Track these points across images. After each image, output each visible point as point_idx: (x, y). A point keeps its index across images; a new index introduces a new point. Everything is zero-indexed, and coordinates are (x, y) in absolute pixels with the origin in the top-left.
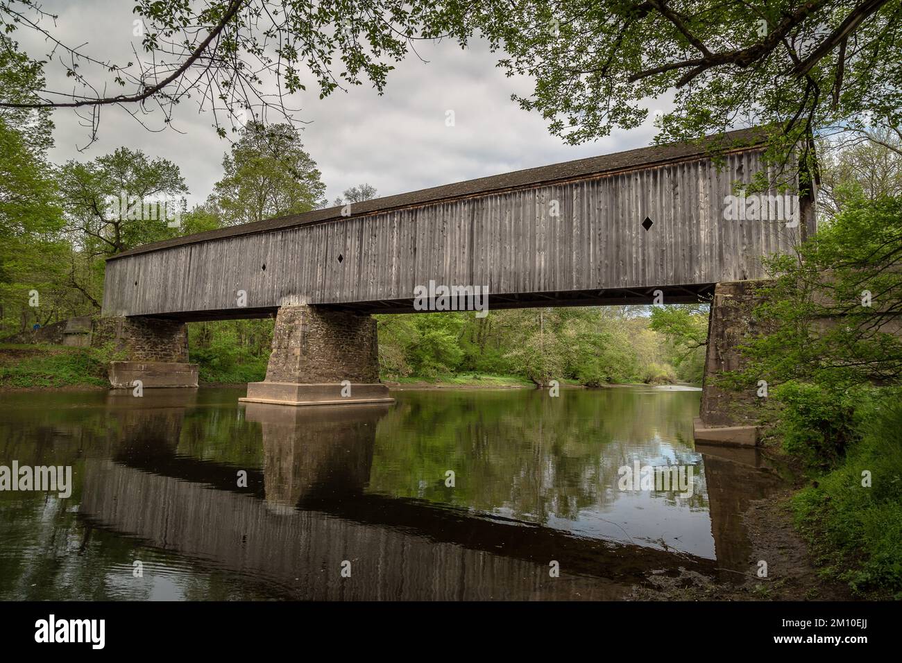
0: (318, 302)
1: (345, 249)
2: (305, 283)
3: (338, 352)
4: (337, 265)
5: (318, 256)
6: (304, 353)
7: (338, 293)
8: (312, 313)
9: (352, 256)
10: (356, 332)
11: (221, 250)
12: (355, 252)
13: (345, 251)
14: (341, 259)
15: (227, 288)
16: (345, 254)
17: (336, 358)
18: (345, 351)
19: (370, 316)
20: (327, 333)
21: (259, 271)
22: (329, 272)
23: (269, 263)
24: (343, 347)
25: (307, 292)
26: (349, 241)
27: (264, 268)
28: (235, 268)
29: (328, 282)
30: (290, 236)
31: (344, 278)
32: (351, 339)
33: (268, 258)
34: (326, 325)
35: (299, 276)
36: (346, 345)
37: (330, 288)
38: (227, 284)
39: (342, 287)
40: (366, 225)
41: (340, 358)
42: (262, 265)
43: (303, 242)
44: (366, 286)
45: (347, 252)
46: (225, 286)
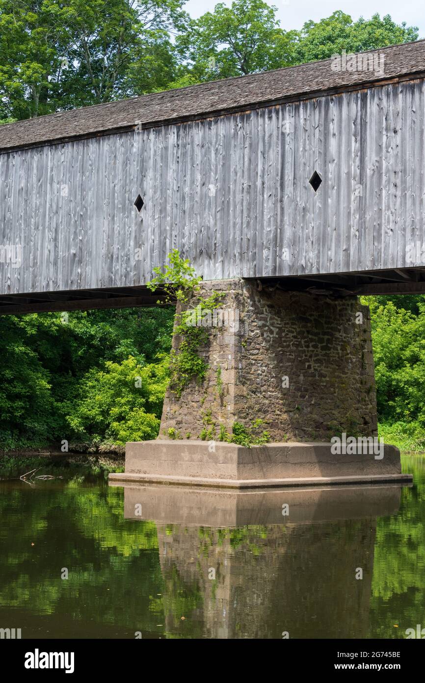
0: (266, 273)
1: (326, 158)
2: (234, 234)
3: (302, 378)
4: (306, 196)
5: (263, 177)
6: (242, 379)
7: (312, 255)
8: (251, 297)
9: (344, 176)
10: (332, 335)
11: (41, 169)
12: (349, 167)
13: (325, 163)
14: (316, 181)
15: (56, 246)
16: (326, 172)
17: (299, 389)
18: (313, 376)
19: (356, 299)
20: (281, 338)
21: (131, 210)
22: (288, 211)
23: (150, 192)
24: (309, 367)
25: (241, 254)
26: (333, 142)
27: (139, 204)
28: (72, 205)
29: (288, 233)
30: (197, 134)
31: (325, 221)
32: (323, 348)
33: (149, 184)
34: (278, 321)
35: (221, 218)
36: (317, 361)
37: (294, 242)
38: (56, 240)
39: (322, 240)
40: (372, 107)
41: (306, 390)
42: (135, 199)
43: (227, 147)
44: (377, 238)
45: (331, 167)
46: (53, 244)
